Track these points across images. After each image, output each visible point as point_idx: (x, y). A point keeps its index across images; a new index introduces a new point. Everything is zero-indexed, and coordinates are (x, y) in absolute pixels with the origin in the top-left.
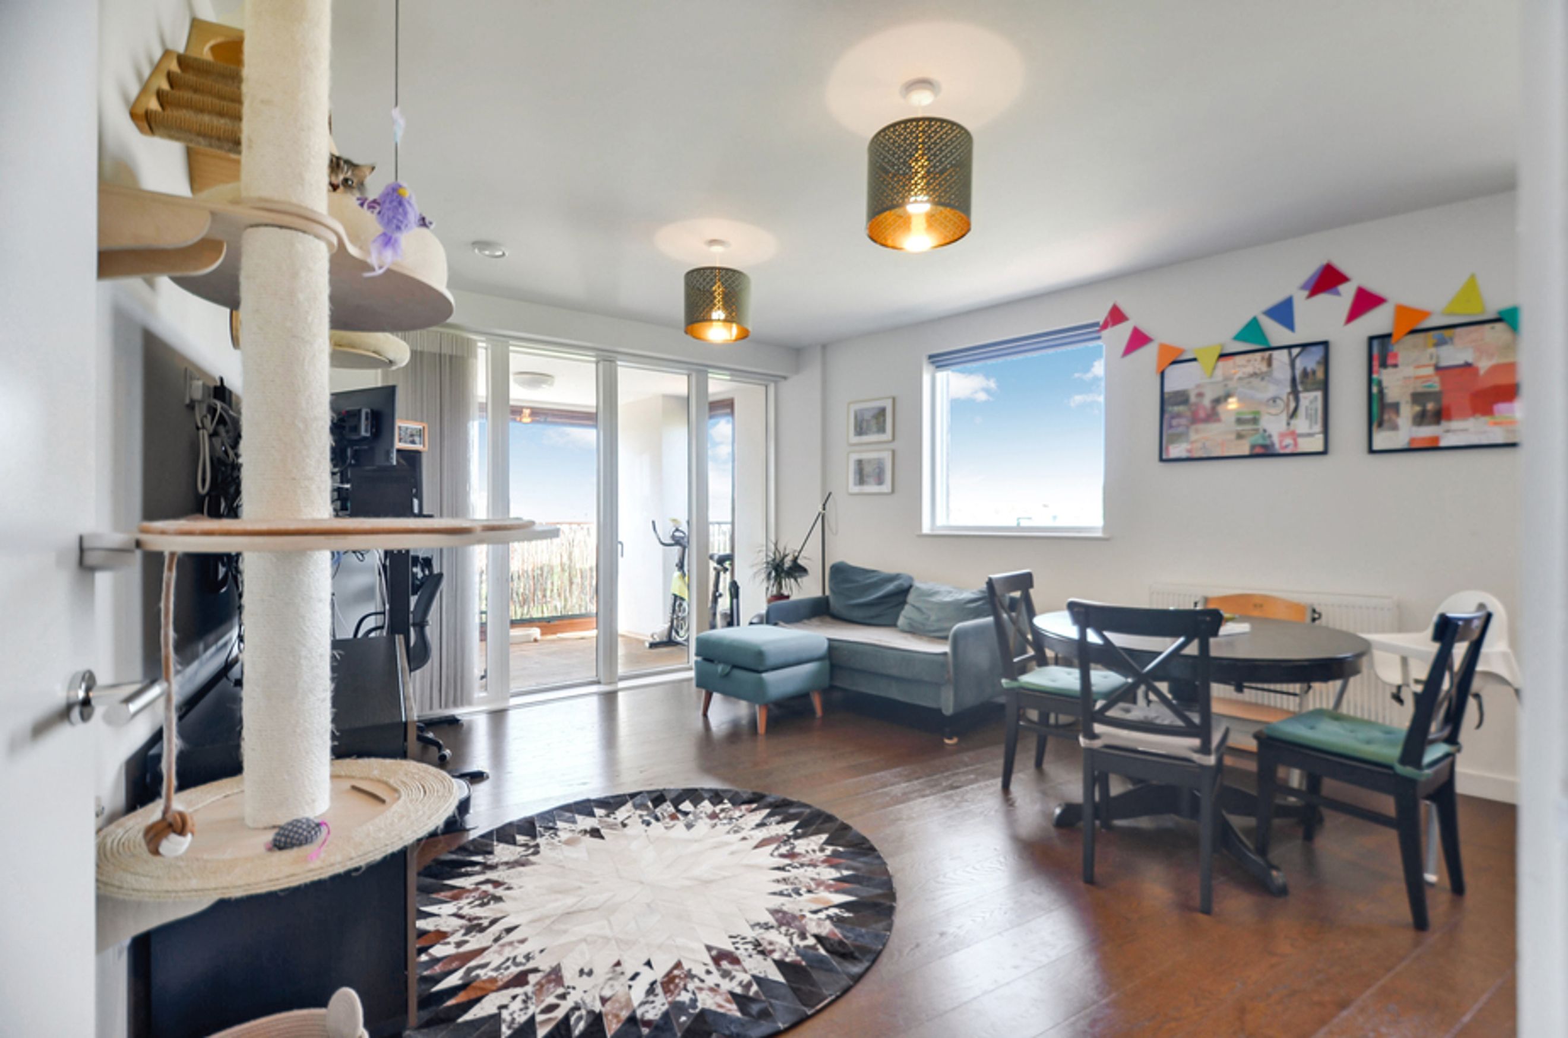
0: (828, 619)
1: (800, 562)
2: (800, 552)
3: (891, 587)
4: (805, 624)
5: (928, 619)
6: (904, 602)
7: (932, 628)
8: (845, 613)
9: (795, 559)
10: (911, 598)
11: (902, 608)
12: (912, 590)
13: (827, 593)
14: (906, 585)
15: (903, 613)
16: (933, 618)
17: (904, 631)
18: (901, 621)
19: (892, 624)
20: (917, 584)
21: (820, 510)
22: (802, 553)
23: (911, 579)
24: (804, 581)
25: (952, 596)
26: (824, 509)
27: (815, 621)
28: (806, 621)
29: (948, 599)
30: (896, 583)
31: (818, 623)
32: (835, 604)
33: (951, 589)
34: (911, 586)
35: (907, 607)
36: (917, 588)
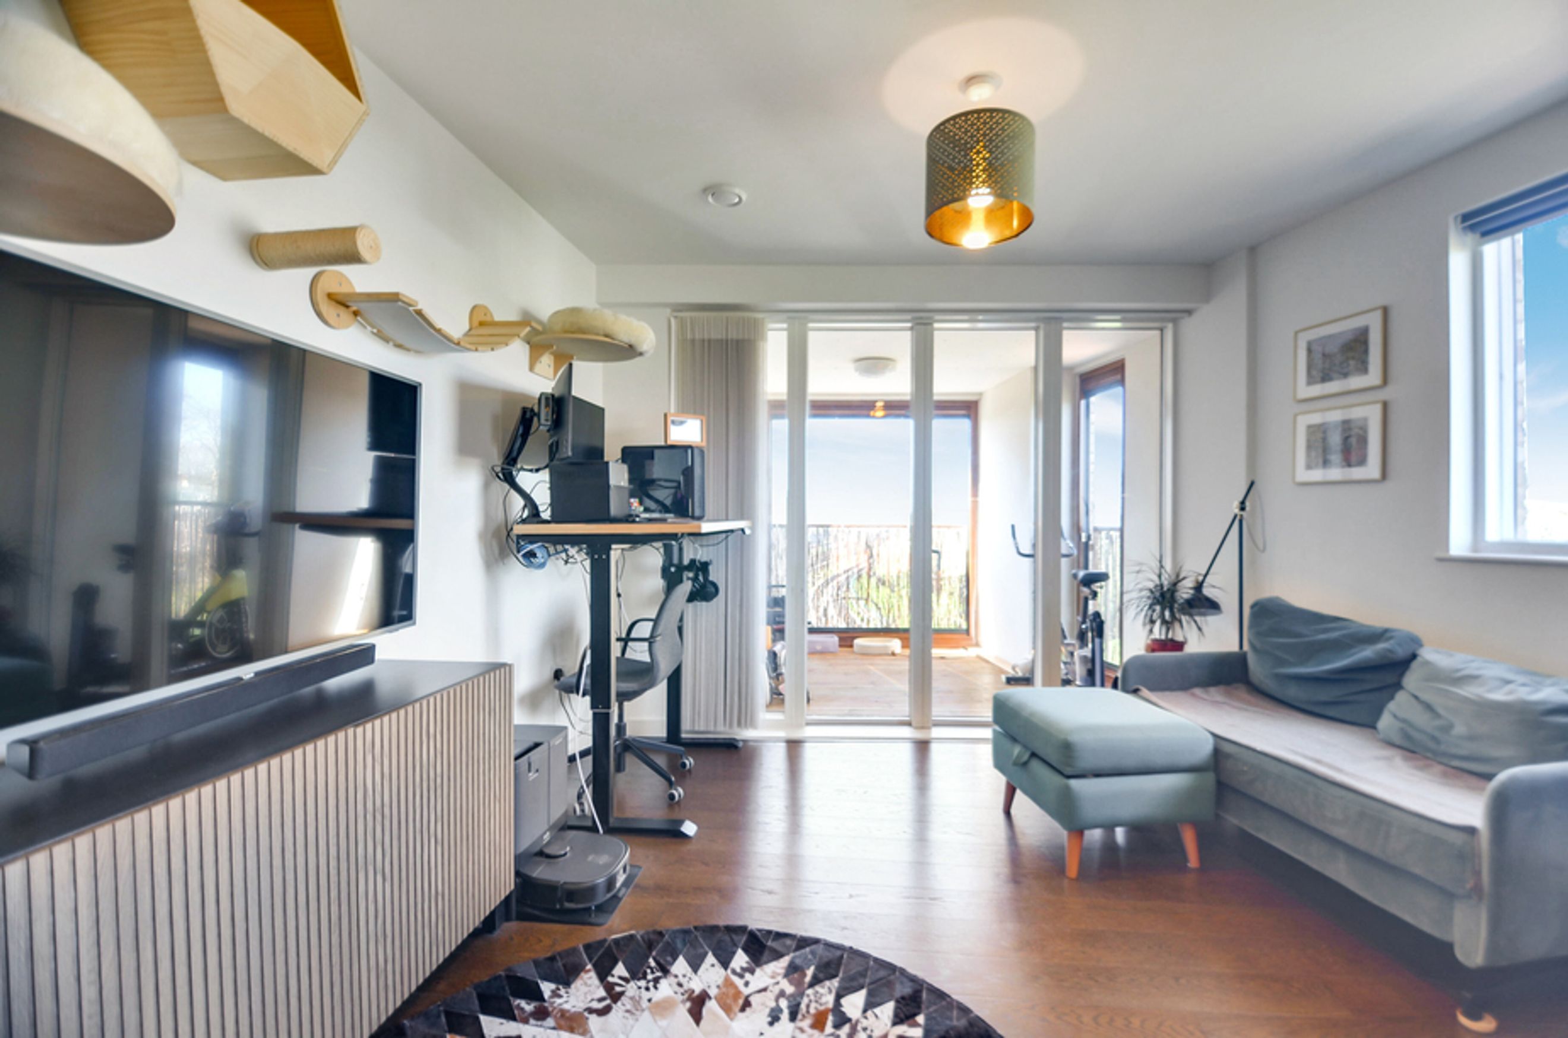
0: (1242, 691)
1: (1207, 591)
2: (1205, 576)
3: (1367, 653)
4: (1194, 695)
5: (1448, 728)
6: (1398, 686)
7: (1454, 751)
8: (1271, 686)
9: (1199, 587)
10: (1412, 679)
11: (1392, 698)
12: (1414, 665)
13: (1246, 647)
14: (1401, 653)
15: (1391, 706)
16: (1459, 729)
17: (1390, 744)
18: (1385, 722)
19: (1367, 723)
20: (1427, 654)
21: (1237, 511)
22: (1209, 577)
23: (1417, 642)
24: (1210, 622)
25: (1510, 693)
26: (1243, 509)
27: (1215, 693)
28: (1198, 691)
29: (1499, 696)
30: (1381, 646)
31: (1219, 698)
32: (1256, 668)
33: (1510, 676)
34: (1414, 656)
35: (1401, 697)
36: (1427, 663)
